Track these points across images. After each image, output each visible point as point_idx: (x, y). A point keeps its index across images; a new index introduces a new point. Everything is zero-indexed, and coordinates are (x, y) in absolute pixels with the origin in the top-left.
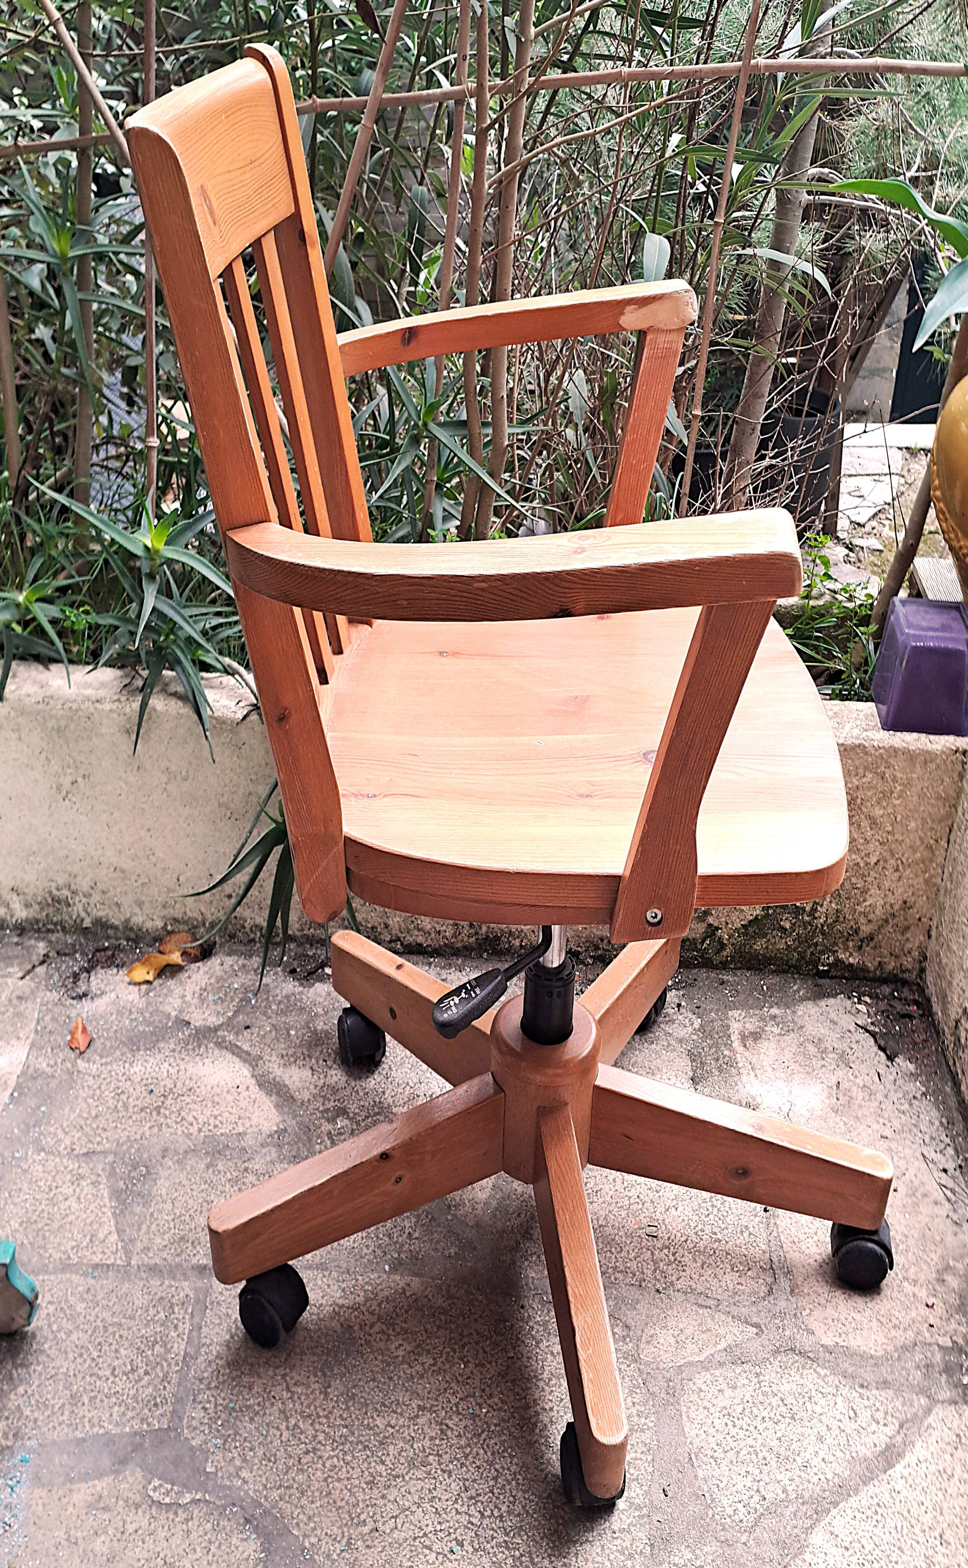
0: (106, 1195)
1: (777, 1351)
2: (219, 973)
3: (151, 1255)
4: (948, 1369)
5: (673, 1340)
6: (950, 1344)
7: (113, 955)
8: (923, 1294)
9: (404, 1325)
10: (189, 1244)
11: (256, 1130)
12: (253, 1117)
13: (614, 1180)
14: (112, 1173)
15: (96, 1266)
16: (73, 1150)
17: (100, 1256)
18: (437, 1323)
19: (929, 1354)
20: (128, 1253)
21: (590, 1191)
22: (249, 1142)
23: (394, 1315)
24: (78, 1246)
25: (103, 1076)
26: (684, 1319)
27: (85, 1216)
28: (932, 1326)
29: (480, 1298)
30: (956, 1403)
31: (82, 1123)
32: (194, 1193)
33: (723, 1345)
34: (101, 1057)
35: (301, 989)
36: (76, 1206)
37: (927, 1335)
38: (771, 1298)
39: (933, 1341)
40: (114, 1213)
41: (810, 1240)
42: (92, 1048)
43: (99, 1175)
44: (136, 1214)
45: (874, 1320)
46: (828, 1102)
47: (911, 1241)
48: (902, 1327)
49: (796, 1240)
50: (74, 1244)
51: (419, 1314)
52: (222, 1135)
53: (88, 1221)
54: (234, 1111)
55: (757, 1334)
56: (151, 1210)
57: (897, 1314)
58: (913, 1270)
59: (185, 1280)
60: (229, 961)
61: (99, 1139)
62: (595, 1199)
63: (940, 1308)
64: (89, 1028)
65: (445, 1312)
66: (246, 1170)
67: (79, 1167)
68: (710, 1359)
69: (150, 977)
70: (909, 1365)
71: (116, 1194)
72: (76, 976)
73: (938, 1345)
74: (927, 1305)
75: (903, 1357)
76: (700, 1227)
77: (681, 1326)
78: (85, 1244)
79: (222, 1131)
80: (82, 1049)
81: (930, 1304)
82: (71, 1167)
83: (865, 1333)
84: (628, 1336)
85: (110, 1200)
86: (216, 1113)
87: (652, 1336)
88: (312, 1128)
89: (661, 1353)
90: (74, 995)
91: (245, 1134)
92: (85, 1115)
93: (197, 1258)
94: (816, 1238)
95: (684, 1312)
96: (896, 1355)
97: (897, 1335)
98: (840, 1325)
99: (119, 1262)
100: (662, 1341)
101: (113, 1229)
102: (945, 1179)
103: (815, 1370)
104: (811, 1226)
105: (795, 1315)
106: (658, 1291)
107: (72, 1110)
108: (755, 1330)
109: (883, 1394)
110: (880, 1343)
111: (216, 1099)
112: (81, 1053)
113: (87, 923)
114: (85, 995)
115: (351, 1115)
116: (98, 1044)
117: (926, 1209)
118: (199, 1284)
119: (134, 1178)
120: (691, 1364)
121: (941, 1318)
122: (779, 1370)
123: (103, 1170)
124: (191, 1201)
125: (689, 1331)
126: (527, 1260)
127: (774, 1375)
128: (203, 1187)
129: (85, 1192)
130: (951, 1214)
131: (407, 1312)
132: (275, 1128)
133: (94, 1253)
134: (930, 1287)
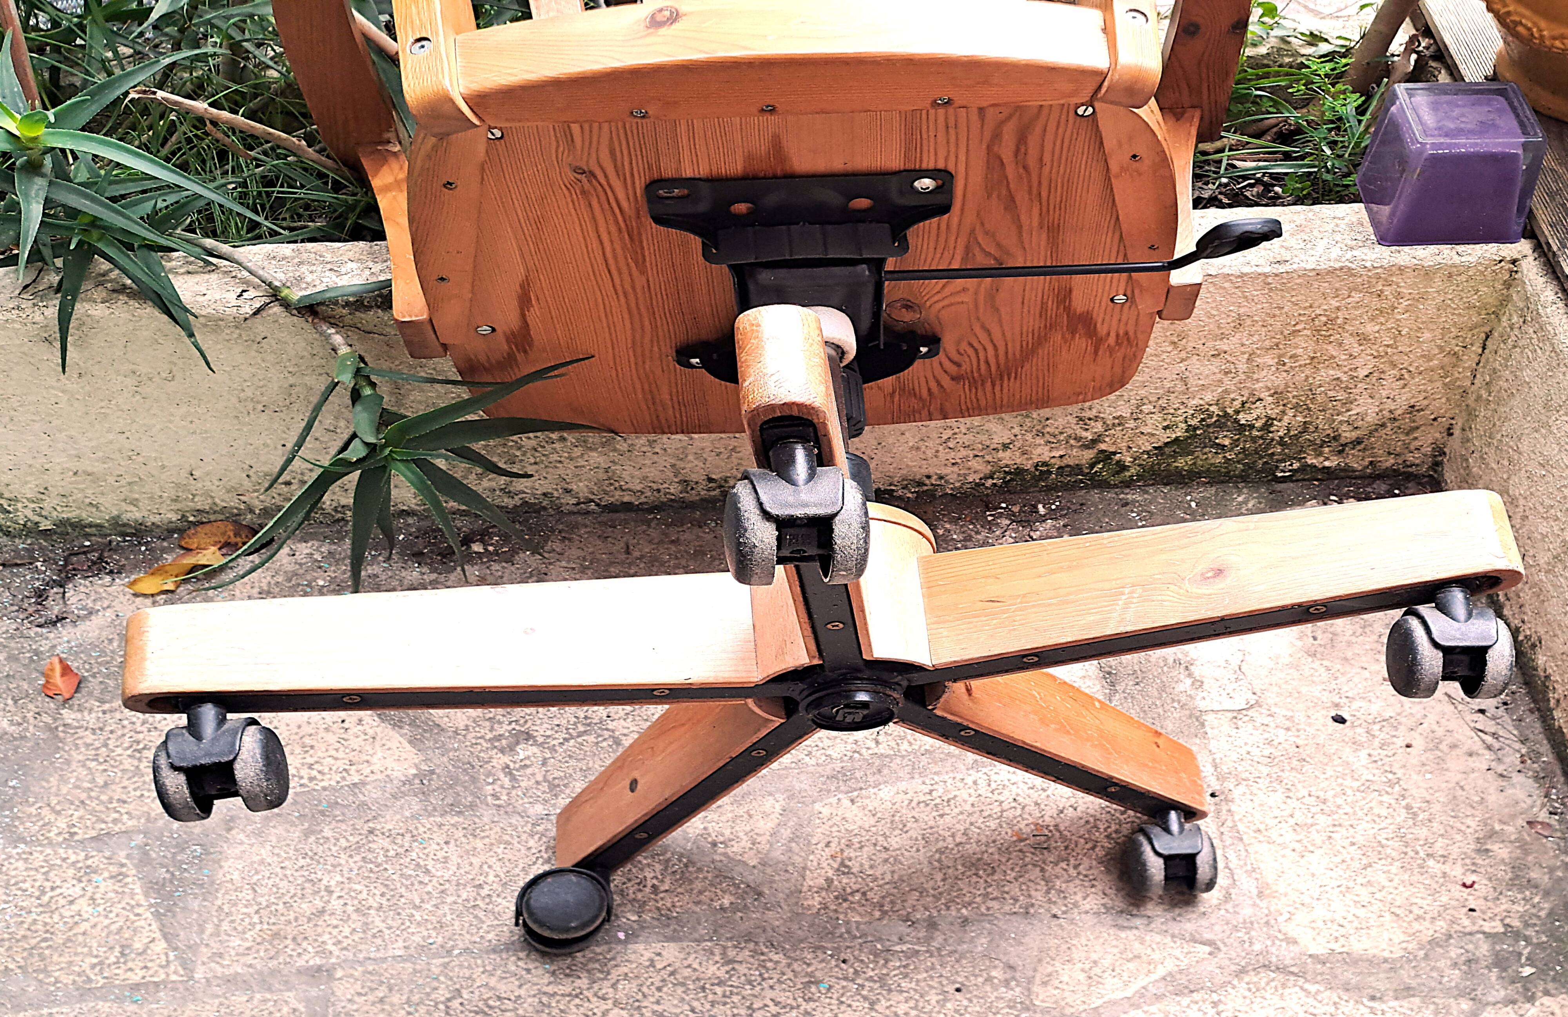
0: (138, 891)
1: (1243, 971)
2: (290, 568)
3: (226, 963)
4: (1500, 962)
5: (1082, 977)
6: (1502, 930)
7: (101, 558)
8: (1457, 872)
9: (656, 1007)
10: (288, 942)
11: (380, 776)
12: (374, 760)
13: (975, 783)
14: (144, 860)
15: (136, 987)
16: (72, 834)
17: (141, 973)
18: (711, 997)
19: (1470, 947)
20: (187, 966)
21: (938, 801)
22: (372, 793)
23: (640, 996)
24: (101, 963)
25: (108, 728)
26: (1098, 948)
27: (107, 922)
28: (1474, 910)
29: (776, 957)
30: (1514, 1002)
31: (83, 796)
32: (288, 872)
33: (1161, 972)
34: (103, 702)
35: (434, 576)
36: (90, 909)
37: (1466, 922)
38: (1229, 906)
39: (1476, 928)
40: (157, 915)
41: (1283, 824)
42: (84, 691)
43: (123, 865)
44: (193, 911)
45: (1387, 914)
46: (1299, 644)
47: (1436, 808)
48: (1428, 916)
49: (1262, 827)
50: (95, 961)
51: (680, 990)
52: (324, 789)
53: (114, 928)
54: (340, 755)
55: (1210, 954)
56: (219, 902)
57: (1418, 901)
58: (1440, 843)
59: (289, 990)
60: (304, 549)
61: (116, 815)
62: (947, 810)
63: (1483, 887)
64: (74, 665)
65: (721, 983)
66: (371, 832)
67: (87, 858)
68: (1142, 993)
69: (170, 586)
70: (1441, 964)
71: (154, 887)
72: (40, 595)
73: (1484, 933)
74: (1464, 885)
75: (1432, 955)
76: (1113, 827)
77: (1094, 956)
78: (113, 959)
79: (325, 784)
80: (67, 696)
81: (1468, 883)
82: (73, 858)
83: (1373, 932)
84: (1014, 978)
85: (147, 895)
86: (309, 760)
87: (1050, 975)
88: (476, 763)
89: (1066, 994)
90: (42, 620)
91: (364, 783)
92: (86, 785)
93: (306, 957)
94: (1292, 821)
95: (1097, 938)
96: (1421, 953)
97: (1421, 928)
98: (1336, 927)
99: (174, 977)
100: (1065, 979)
101: (158, 935)
102: (1482, 722)
103: (1302, 988)
104: (1283, 806)
105: (1267, 923)
106: (1055, 916)
107: (63, 780)
108: (1207, 949)
109: (1405, 1003)
110: (1397, 941)
111: (307, 741)
112: (66, 701)
113: (46, 525)
114: (60, 619)
115: (540, 740)
116: (93, 684)
117: (1456, 764)
118: (314, 992)
119: (182, 862)
120: (1113, 1003)
121: (1486, 899)
122: (1247, 993)
123: (128, 857)
124: (284, 884)
125: (1107, 962)
126: (845, 900)
127: (1240, 1000)
128: (302, 862)
129: (102, 890)
130: (1493, 765)
131: (659, 989)
132: (414, 771)
133: (131, 970)
134: (1468, 861)
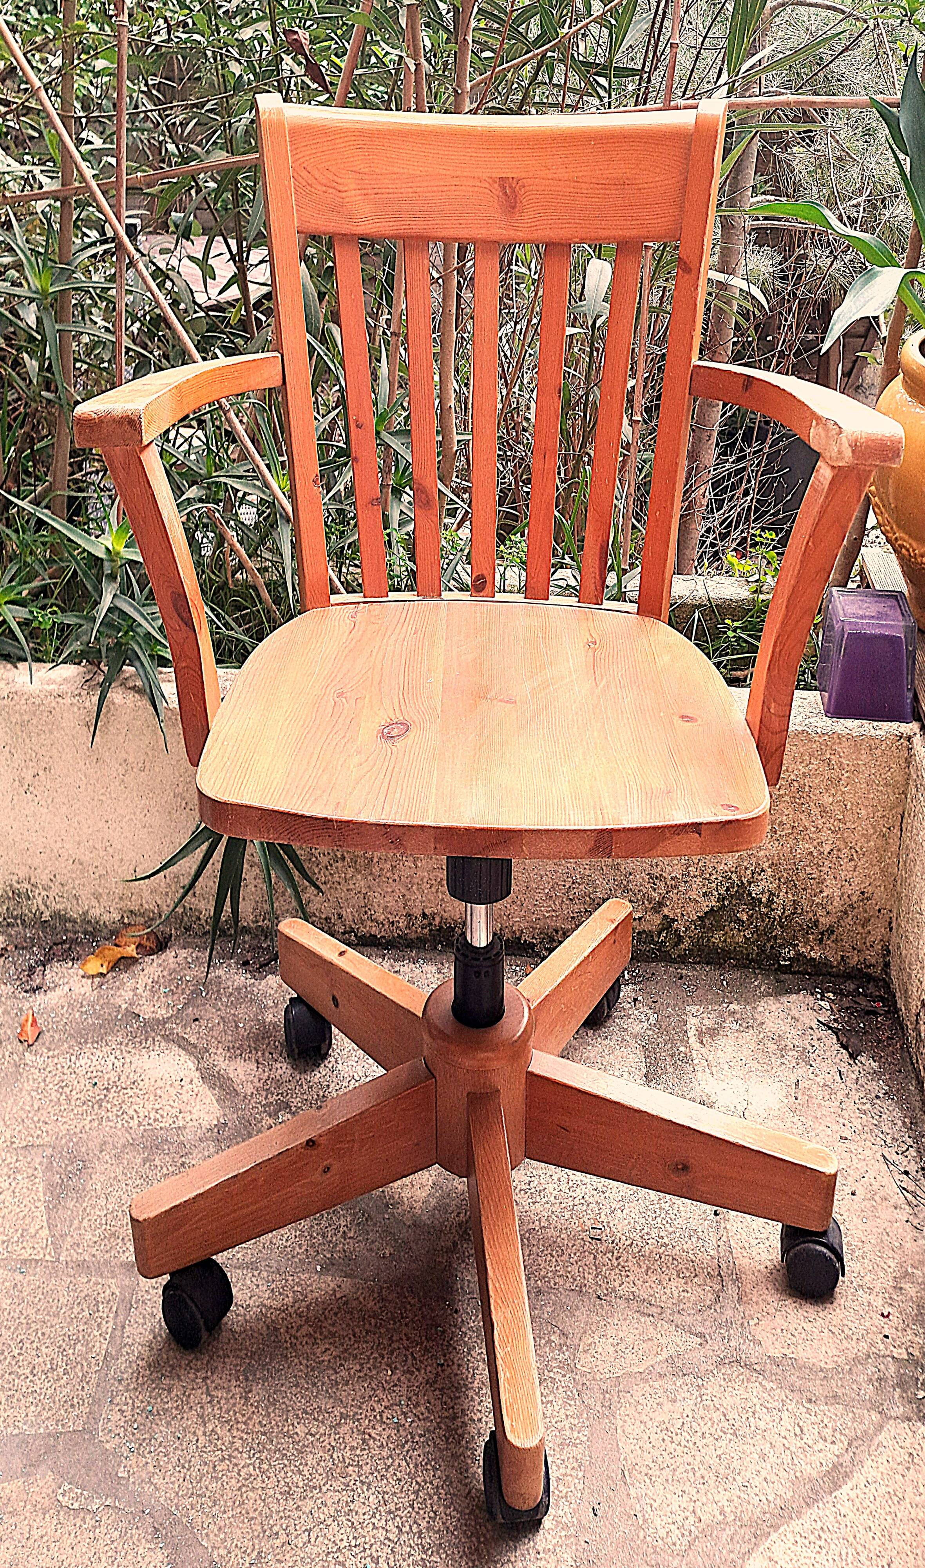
0: (41, 1189)
1: (721, 1363)
2: (172, 966)
3: (80, 1251)
4: (901, 1384)
5: (611, 1350)
6: (906, 1357)
7: (70, 948)
8: (878, 1302)
9: (331, 1329)
10: (119, 1241)
11: (195, 1123)
12: (194, 1111)
13: (559, 1180)
14: (49, 1167)
15: (24, 1262)
16: (13, 1143)
17: (29, 1251)
18: (367, 1326)
19: (882, 1367)
20: (57, 1248)
21: (533, 1190)
22: (188, 1136)
23: (322, 1318)
24: (9, 1240)
25: (48, 1069)
26: (624, 1328)
27: (18, 1210)
28: (886, 1337)
29: (413, 1302)
30: (909, 1419)
31: (24, 1116)
32: (129, 1188)
33: (665, 1355)
34: (49, 1049)
35: (253, 981)
36: (10, 1199)
37: (882, 1347)
38: (717, 1307)
39: (888, 1353)
40: (47, 1208)
41: (761, 1245)
42: (40, 1040)
43: (36, 1169)
44: (69, 1209)
45: (826, 1331)
46: (785, 1101)
47: (868, 1247)
48: (854, 1337)
49: (747, 1245)
50: (5, 1238)
51: (348, 1316)
52: (161, 1128)
53: (21, 1215)
54: (176, 1105)
55: (700, 1344)
56: (85, 1205)
57: (849, 1323)
58: (869, 1277)
59: (113, 1278)
60: (183, 953)
61: (39, 1132)
62: (538, 1199)
63: (896, 1318)
64: (39, 1021)
65: (375, 1316)
66: (183, 1164)
67: (17, 1161)
68: (650, 1370)
69: (104, 970)
70: (860, 1379)
71: (50, 1187)
72: (31, 970)
73: (893, 1358)
74: (882, 1315)
75: (854, 1369)
76: (646, 1230)
77: (621, 1334)
78: (16, 1239)
79: (162, 1125)
80: (31, 1043)
81: (886, 1314)
82: (9, 1160)
83: (815, 1344)
84: (565, 1344)
85: (45, 1194)
86: (157, 1106)
87: (590, 1345)
88: (253, 1122)
89: (599, 1362)
90: (28, 988)
91: (185, 1128)
92: (28, 1108)
93: (127, 1254)
94: (767, 1244)
95: (625, 1319)
96: (847, 1368)
97: (849, 1346)
98: (790, 1336)
99: (48, 1258)
100: (600, 1350)
101: (45, 1224)
102: (906, 1182)
103: (760, 1384)
104: (762, 1230)
105: (742, 1324)
106: (599, 1297)
107: (15, 1102)
108: (699, 1340)
109: (831, 1409)
110: (830, 1354)
111: (159, 1092)
112: (29, 1046)
113: (46, 916)
114: (39, 988)
115: (294, 1109)
116: (46, 1036)
117: (884, 1214)
118: (127, 1282)
119: (70, 1172)
120: (630, 1375)
121: (896, 1329)
122: (722, 1383)
123: (41, 1164)
124: (124, 1197)
125: (629, 1341)
126: (463, 1261)
127: (716, 1388)
128: (138, 1182)
129: (20, 1186)
130: (911, 1218)
131: (336, 1314)
132: (216, 1122)
133: (24, 1248)
134: (887, 1295)
